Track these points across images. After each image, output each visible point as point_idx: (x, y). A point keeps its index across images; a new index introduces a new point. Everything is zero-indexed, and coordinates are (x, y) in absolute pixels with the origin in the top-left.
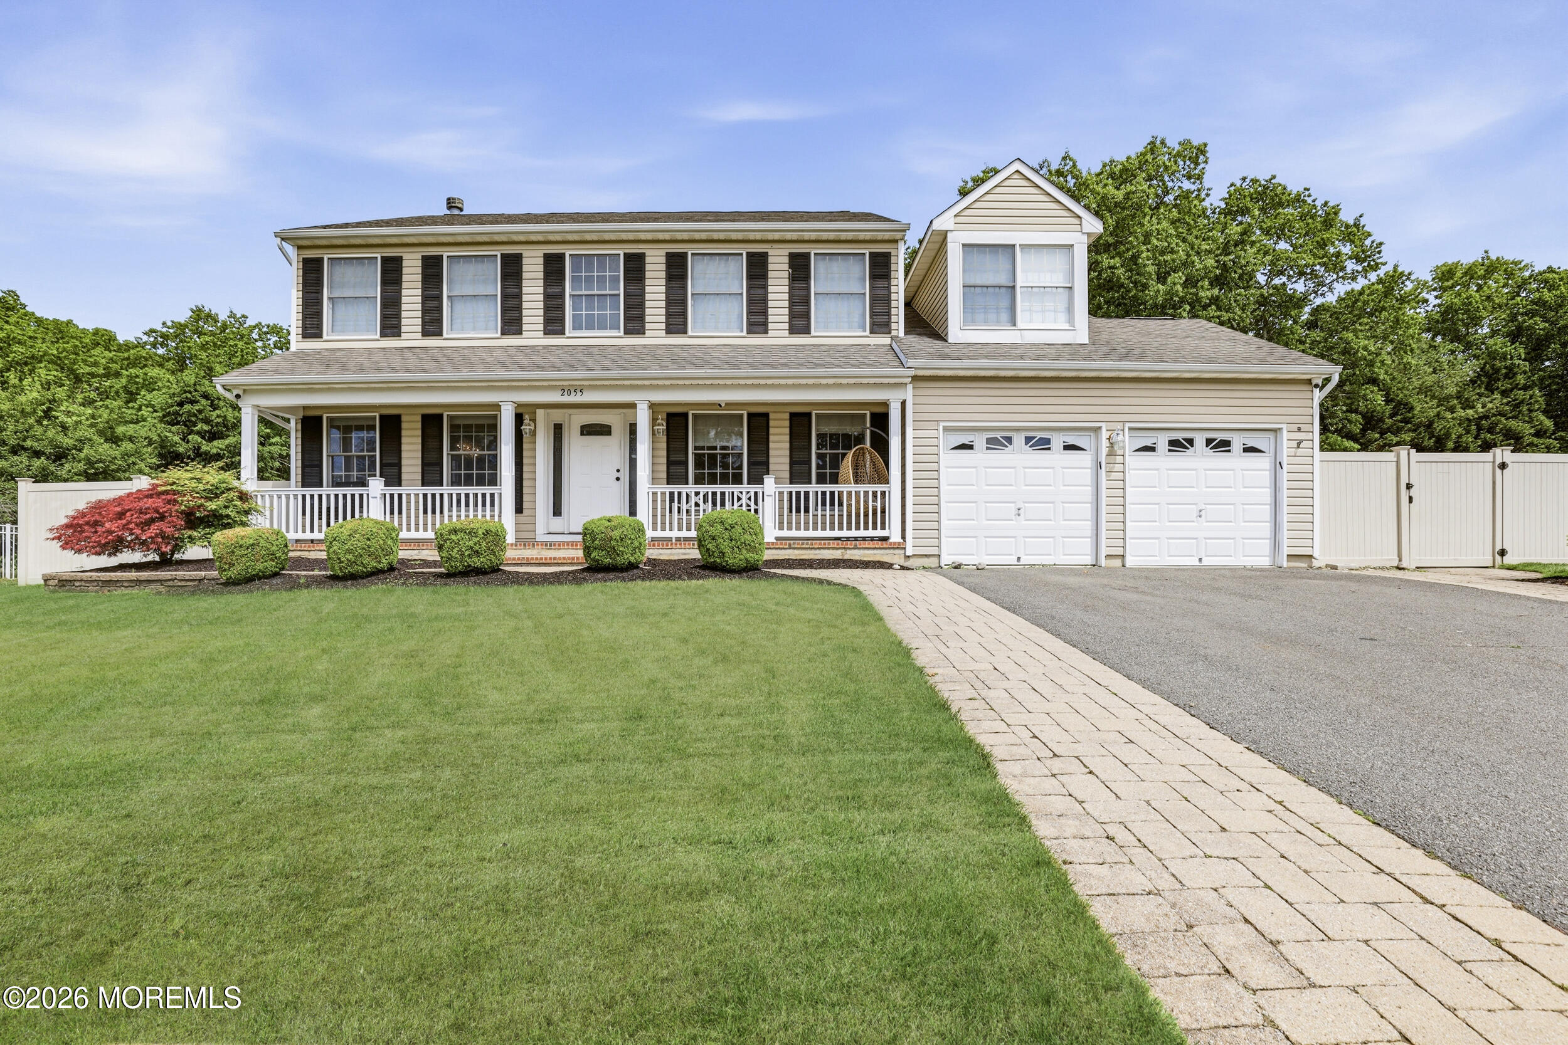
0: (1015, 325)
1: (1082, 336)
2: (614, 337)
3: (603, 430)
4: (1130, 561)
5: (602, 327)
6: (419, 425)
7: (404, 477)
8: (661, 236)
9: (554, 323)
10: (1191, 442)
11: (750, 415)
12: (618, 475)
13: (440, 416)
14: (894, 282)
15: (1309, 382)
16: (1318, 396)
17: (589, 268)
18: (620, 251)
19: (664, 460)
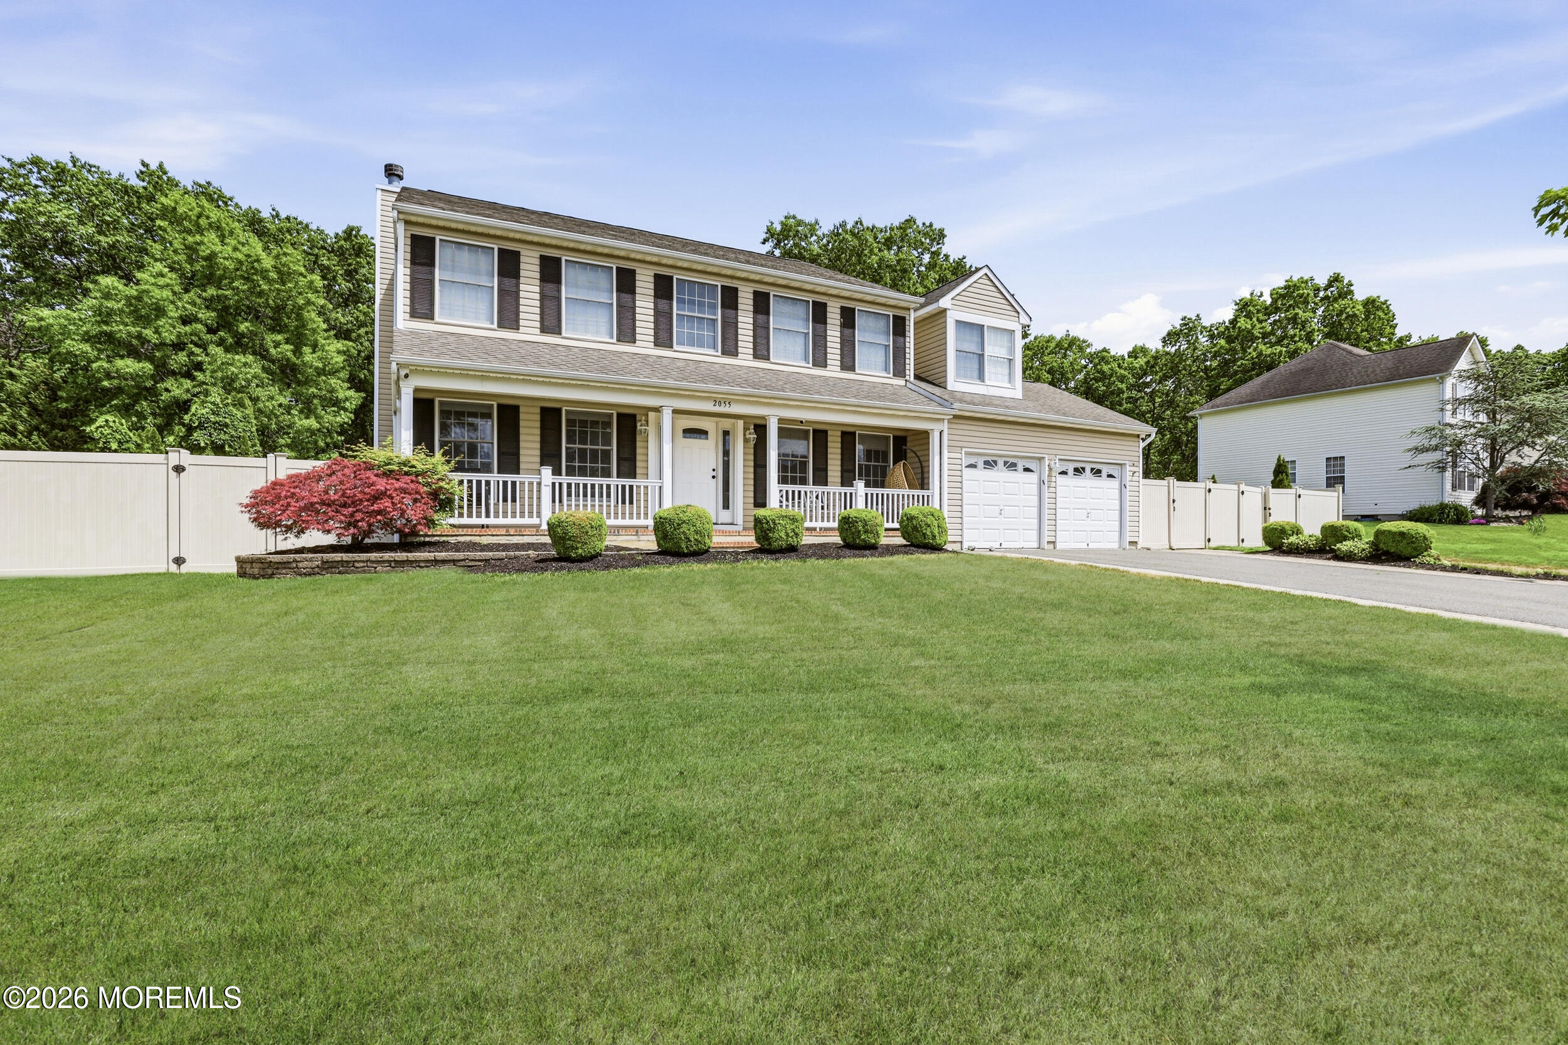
0: (983, 381)
1: (1018, 394)
2: (711, 356)
3: (701, 433)
4: (1059, 546)
5: (701, 345)
6: (538, 417)
7: (522, 466)
8: (752, 277)
9: (663, 338)
10: (1083, 469)
11: (815, 431)
12: (714, 474)
13: (559, 410)
14: (907, 339)
15: (1138, 436)
16: (1142, 445)
17: (691, 294)
18: (719, 283)
19: (752, 464)
